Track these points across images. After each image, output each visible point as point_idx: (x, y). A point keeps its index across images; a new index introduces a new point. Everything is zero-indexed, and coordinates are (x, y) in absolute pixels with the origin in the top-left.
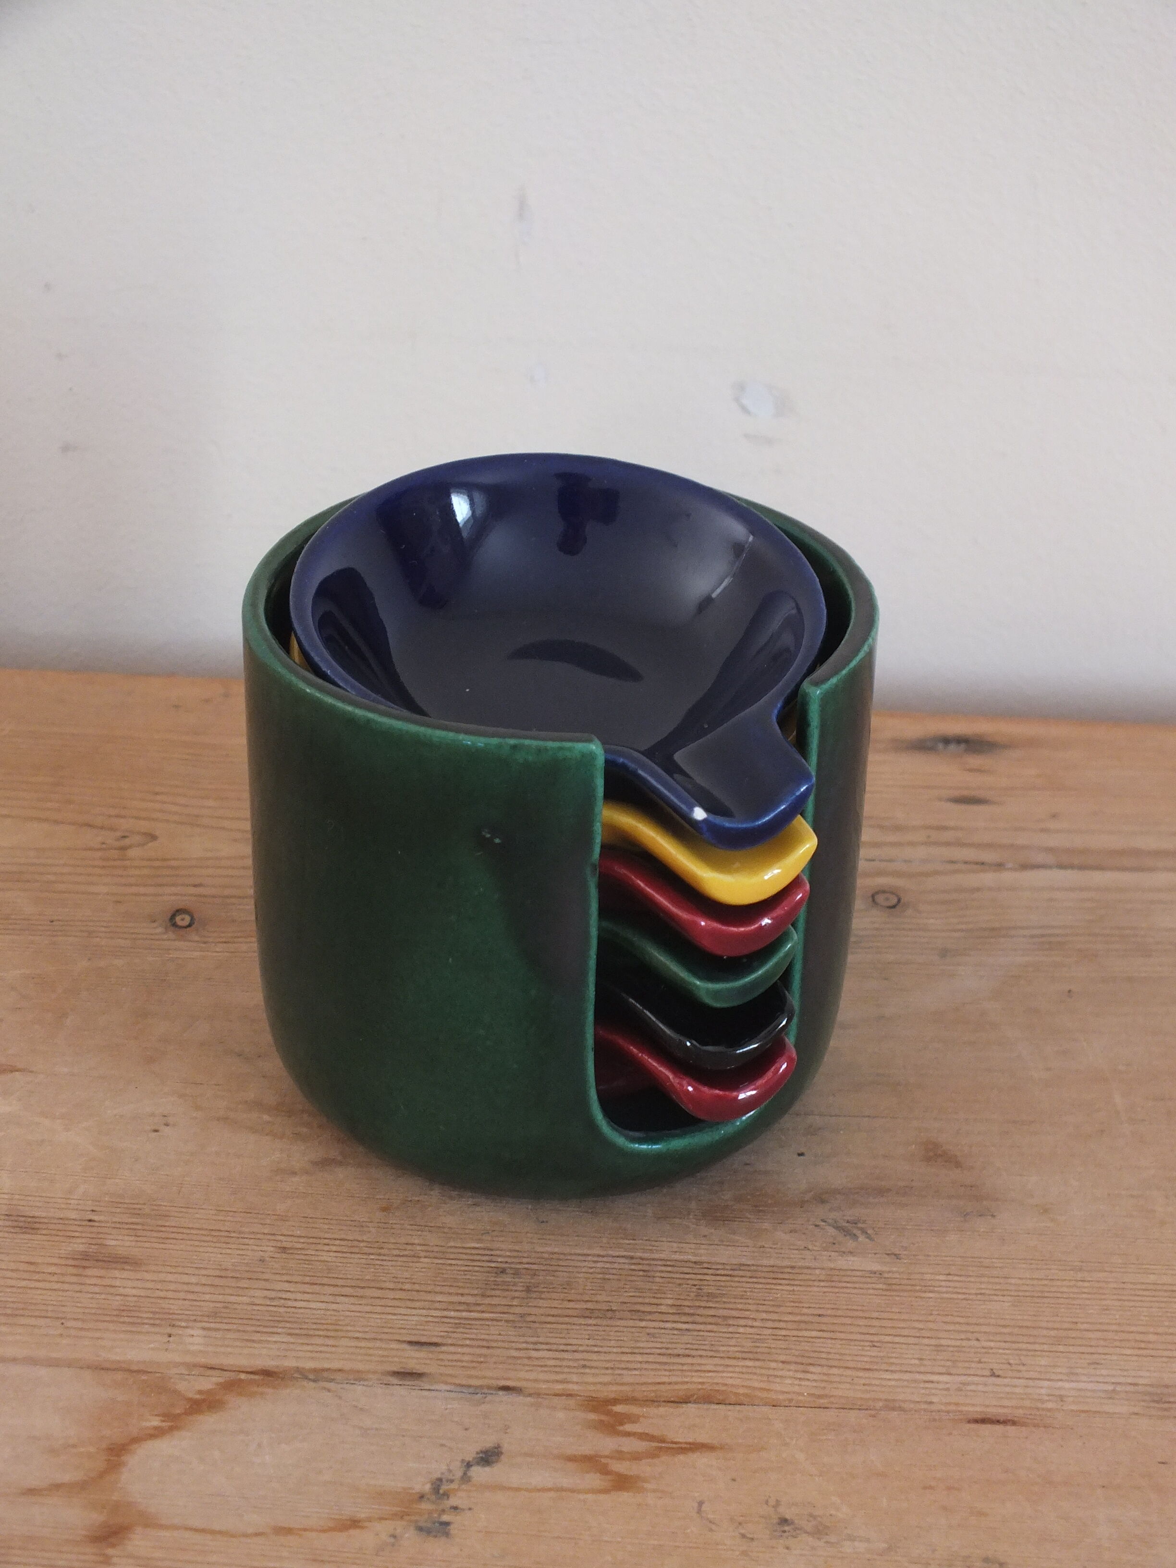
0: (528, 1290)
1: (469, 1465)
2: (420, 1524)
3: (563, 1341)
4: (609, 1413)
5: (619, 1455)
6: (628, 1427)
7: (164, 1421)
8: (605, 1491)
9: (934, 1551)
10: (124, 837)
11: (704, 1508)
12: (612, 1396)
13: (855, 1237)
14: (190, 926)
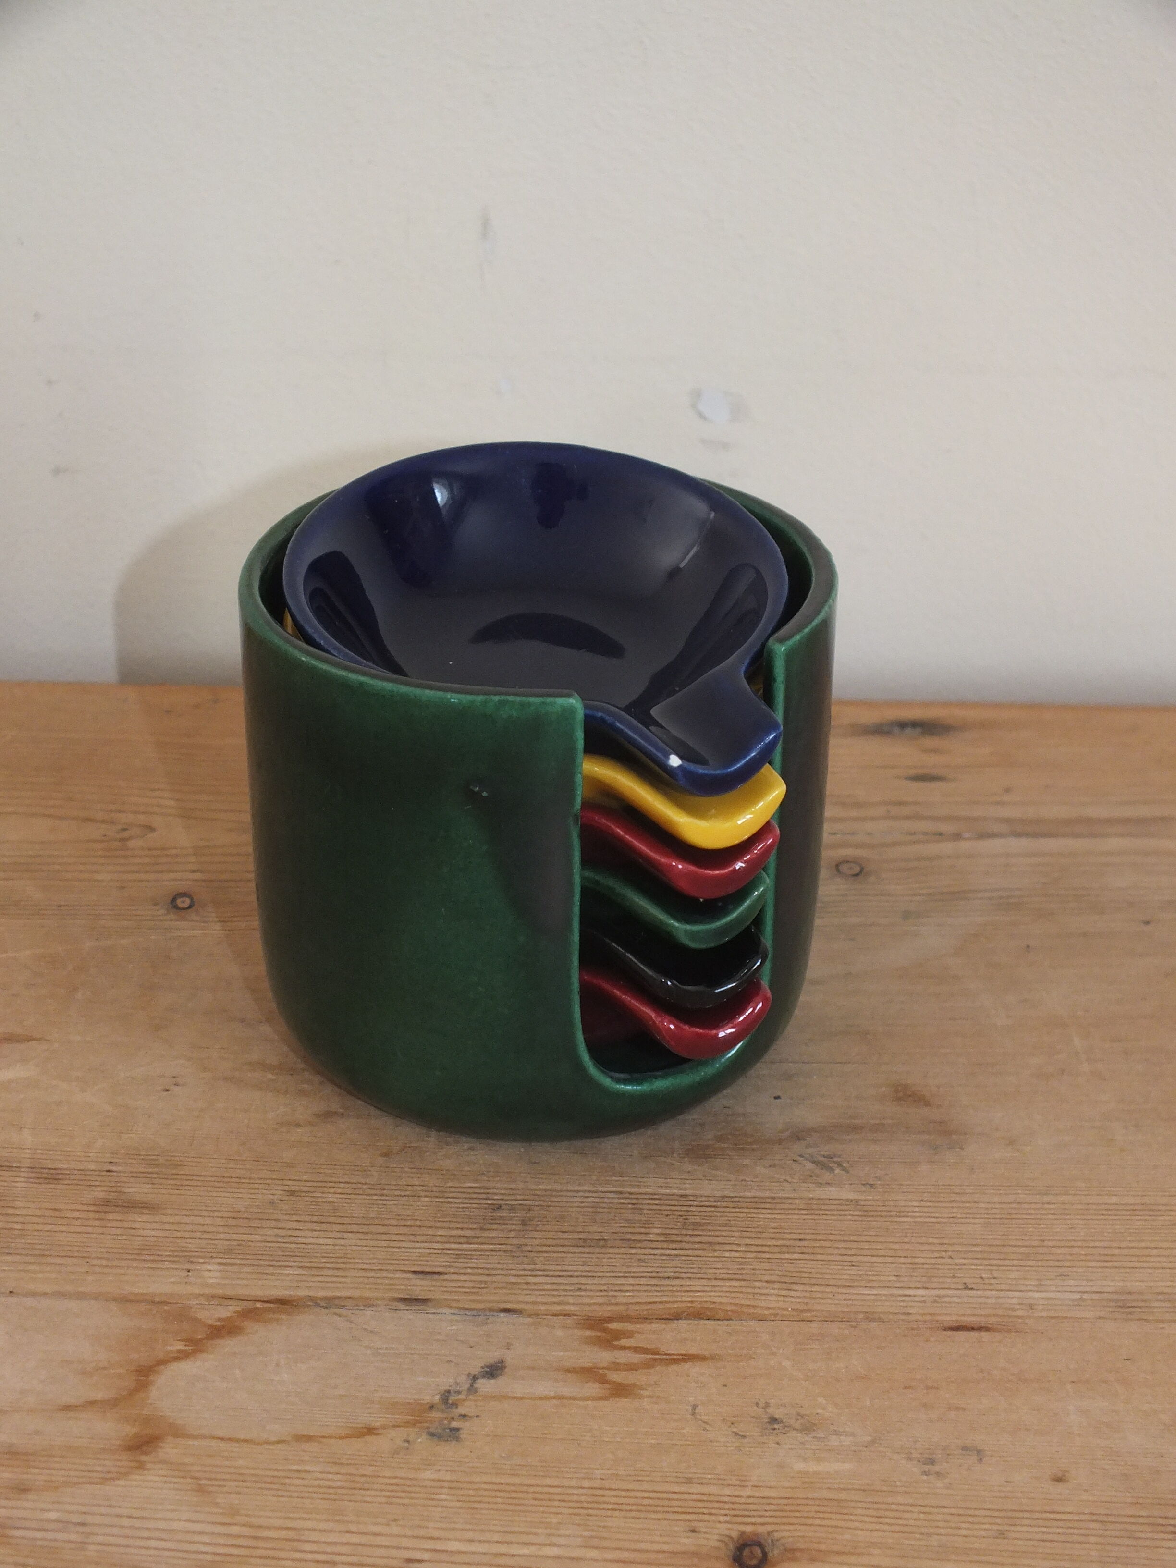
0: (524, 1223)
1: (475, 1378)
2: (432, 1430)
3: (559, 1268)
4: (605, 1330)
5: (616, 1367)
7: (186, 1345)
8: (605, 1398)
9: (915, 1442)
10: (125, 830)
11: (697, 1411)
12: (609, 1315)
13: (831, 1170)
14: (190, 907)
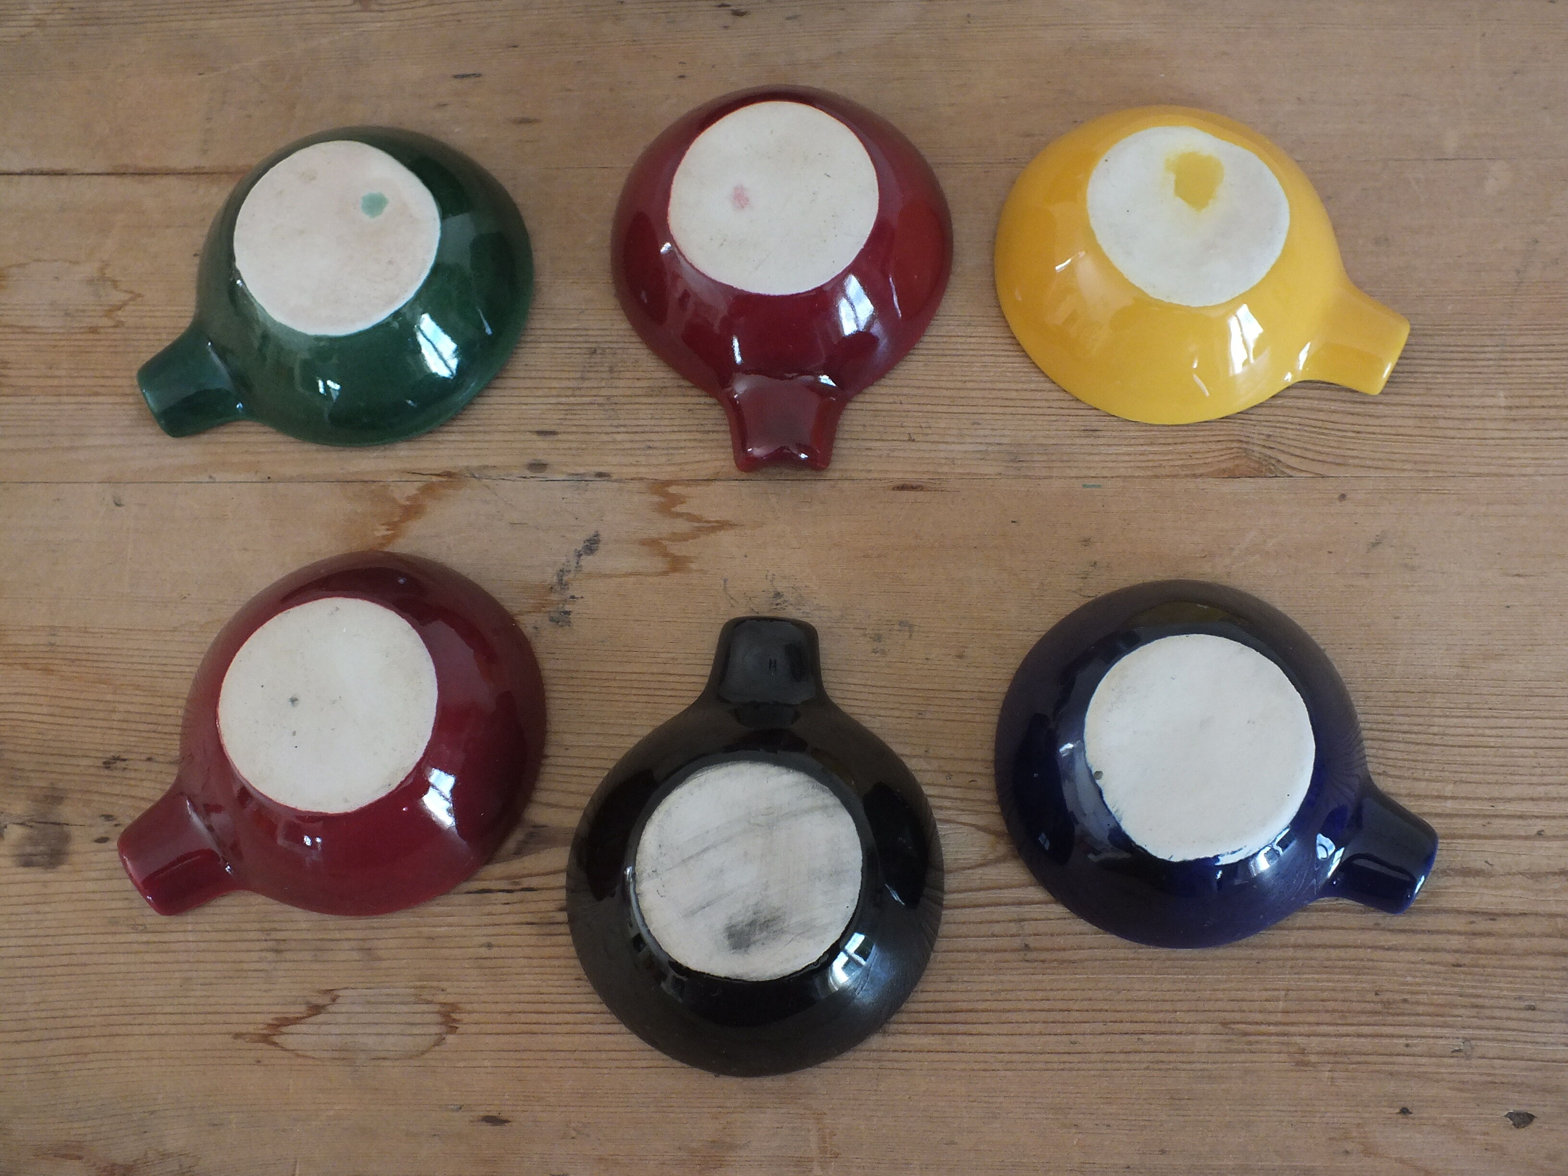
0: (611, 370)
1: (580, 555)
2: (552, 615)
3: (635, 422)
4: (667, 495)
5: (674, 537)
6: (680, 509)
7: (388, 530)
8: (665, 573)
9: (869, 617)
11: (727, 584)
12: (668, 478)
